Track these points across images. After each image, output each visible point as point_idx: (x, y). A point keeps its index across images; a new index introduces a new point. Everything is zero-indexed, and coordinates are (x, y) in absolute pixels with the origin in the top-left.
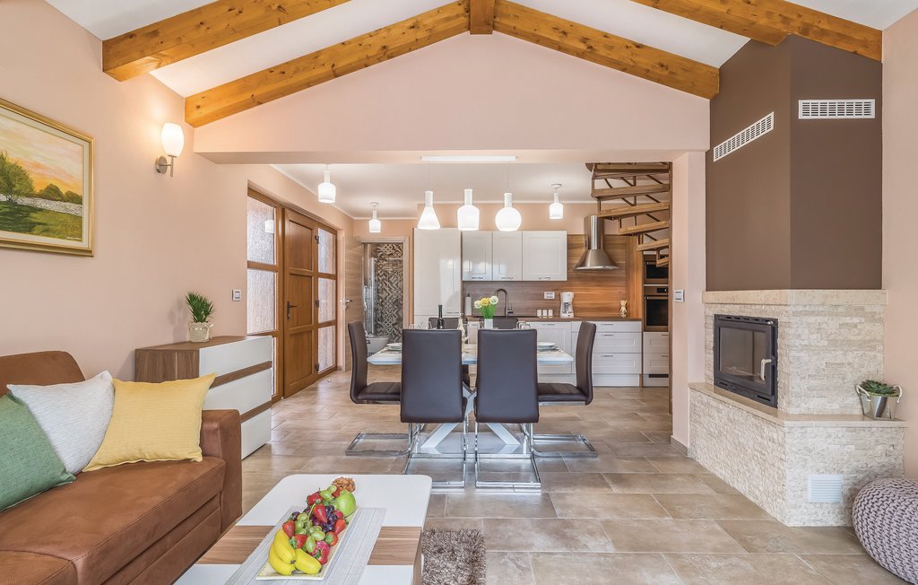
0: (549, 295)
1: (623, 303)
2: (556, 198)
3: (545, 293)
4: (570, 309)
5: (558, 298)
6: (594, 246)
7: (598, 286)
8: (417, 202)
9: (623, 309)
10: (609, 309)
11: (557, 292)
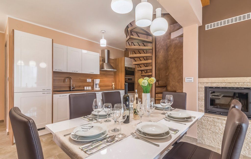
0: (89, 80)
1: (113, 84)
2: (103, 37)
3: (87, 79)
4: (98, 86)
5: (93, 81)
6: (106, 62)
7: (106, 77)
8: (8, 16)
9: (114, 86)
10: (109, 86)
11: (92, 79)
